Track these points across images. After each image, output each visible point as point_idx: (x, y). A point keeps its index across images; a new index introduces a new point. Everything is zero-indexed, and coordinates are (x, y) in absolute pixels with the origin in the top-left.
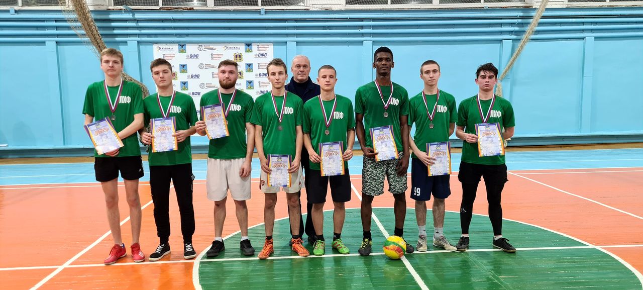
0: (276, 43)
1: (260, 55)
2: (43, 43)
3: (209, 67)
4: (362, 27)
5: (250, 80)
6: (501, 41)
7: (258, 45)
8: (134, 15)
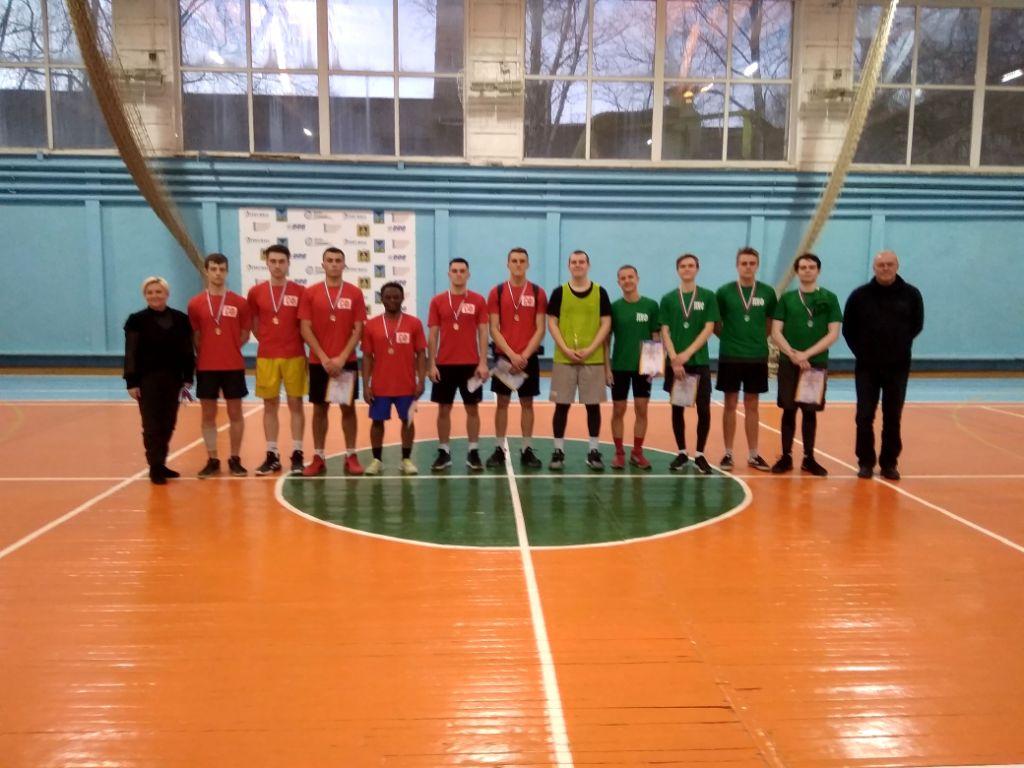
0: (419, 212)
1: (395, 228)
2: (82, 203)
4: (545, 192)
7: (393, 214)
8: (212, 164)
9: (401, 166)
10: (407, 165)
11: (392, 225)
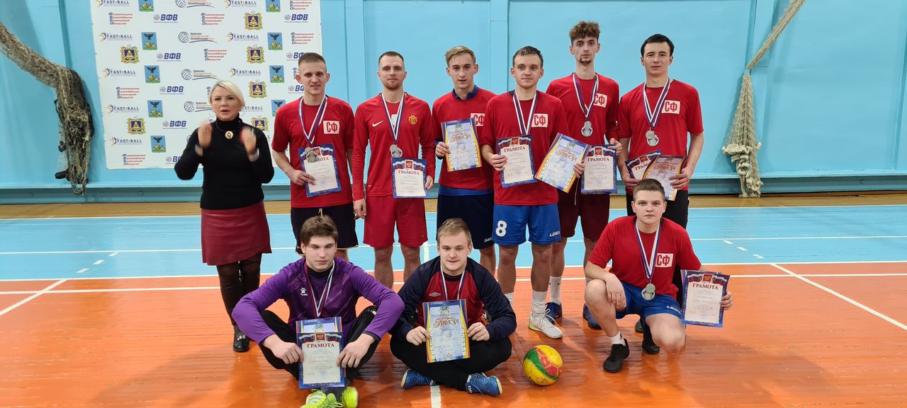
3: (198, 38)
5: (277, 64)
11: (292, 12)
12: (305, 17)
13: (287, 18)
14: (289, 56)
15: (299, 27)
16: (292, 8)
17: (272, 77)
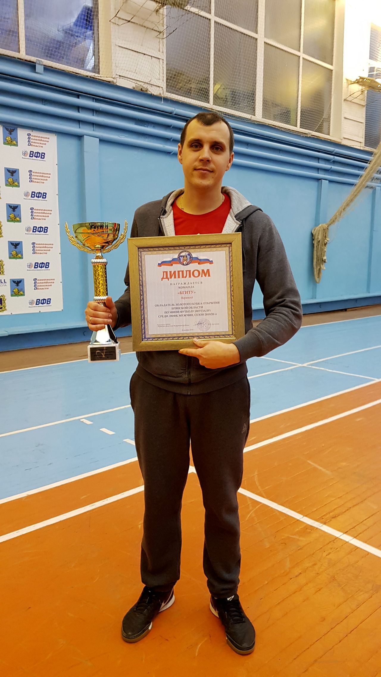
0: (61, 134)
1: (32, 154)
5: (14, 202)
6: (318, 180)
7: (29, 135)
9: (39, 68)
10: (48, 69)
11: (30, 149)
12: (42, 156)
13: (25, 154)
14: (26, 195)
15: (36, 164)
16: (30, 145)
17: (8, 217)
